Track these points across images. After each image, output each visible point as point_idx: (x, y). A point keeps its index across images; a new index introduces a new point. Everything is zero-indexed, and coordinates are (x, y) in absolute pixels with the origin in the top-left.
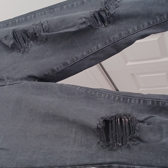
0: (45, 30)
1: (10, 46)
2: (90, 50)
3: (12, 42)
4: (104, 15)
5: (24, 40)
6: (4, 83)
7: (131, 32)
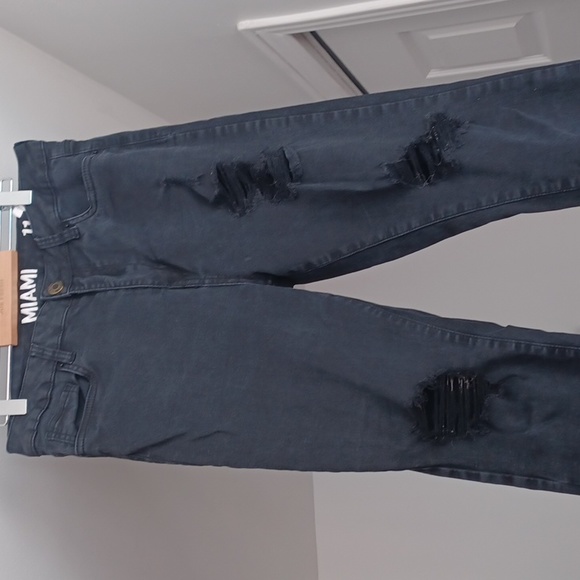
0: (294, 175)
1: (211, 198)
2: (392, 230)
3: (216, 192)
4: (428, 157)
5: (243, 188)
6: (197, 281)
7: (484, 204)
